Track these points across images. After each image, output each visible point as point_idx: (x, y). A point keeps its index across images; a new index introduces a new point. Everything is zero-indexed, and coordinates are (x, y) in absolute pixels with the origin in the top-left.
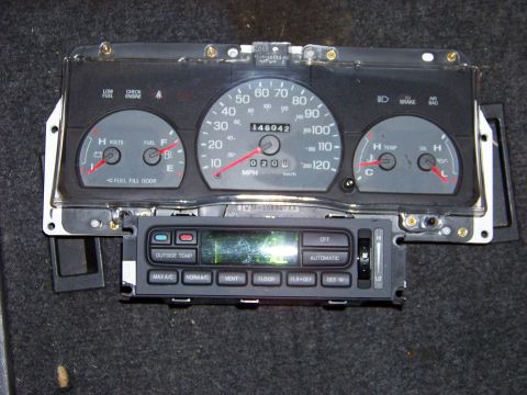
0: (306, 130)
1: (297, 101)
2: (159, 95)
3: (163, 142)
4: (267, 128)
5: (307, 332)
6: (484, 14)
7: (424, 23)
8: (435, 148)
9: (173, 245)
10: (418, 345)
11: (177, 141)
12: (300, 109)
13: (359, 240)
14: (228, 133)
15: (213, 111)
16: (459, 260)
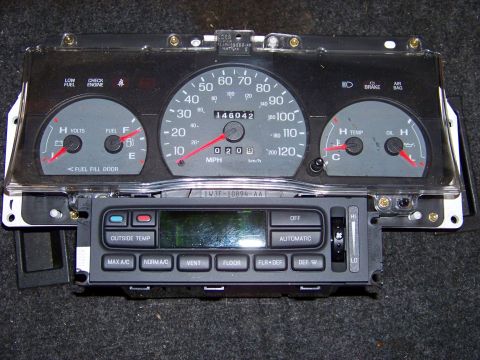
0: (271, 117)
1: (260, 88)
2: (121, 83)
3: (125, 130)
4: (231, 116)
5: (275, 325)
6: (438, 13)
7: (381, 21)
8: (402, 132)
9: (130, 227)
10: (387, 336)
11: (140, 128)
12: (264, 96)
13: (332, 219)
14: (191, 121)
15: (176, 100)
16: (424, 249)
